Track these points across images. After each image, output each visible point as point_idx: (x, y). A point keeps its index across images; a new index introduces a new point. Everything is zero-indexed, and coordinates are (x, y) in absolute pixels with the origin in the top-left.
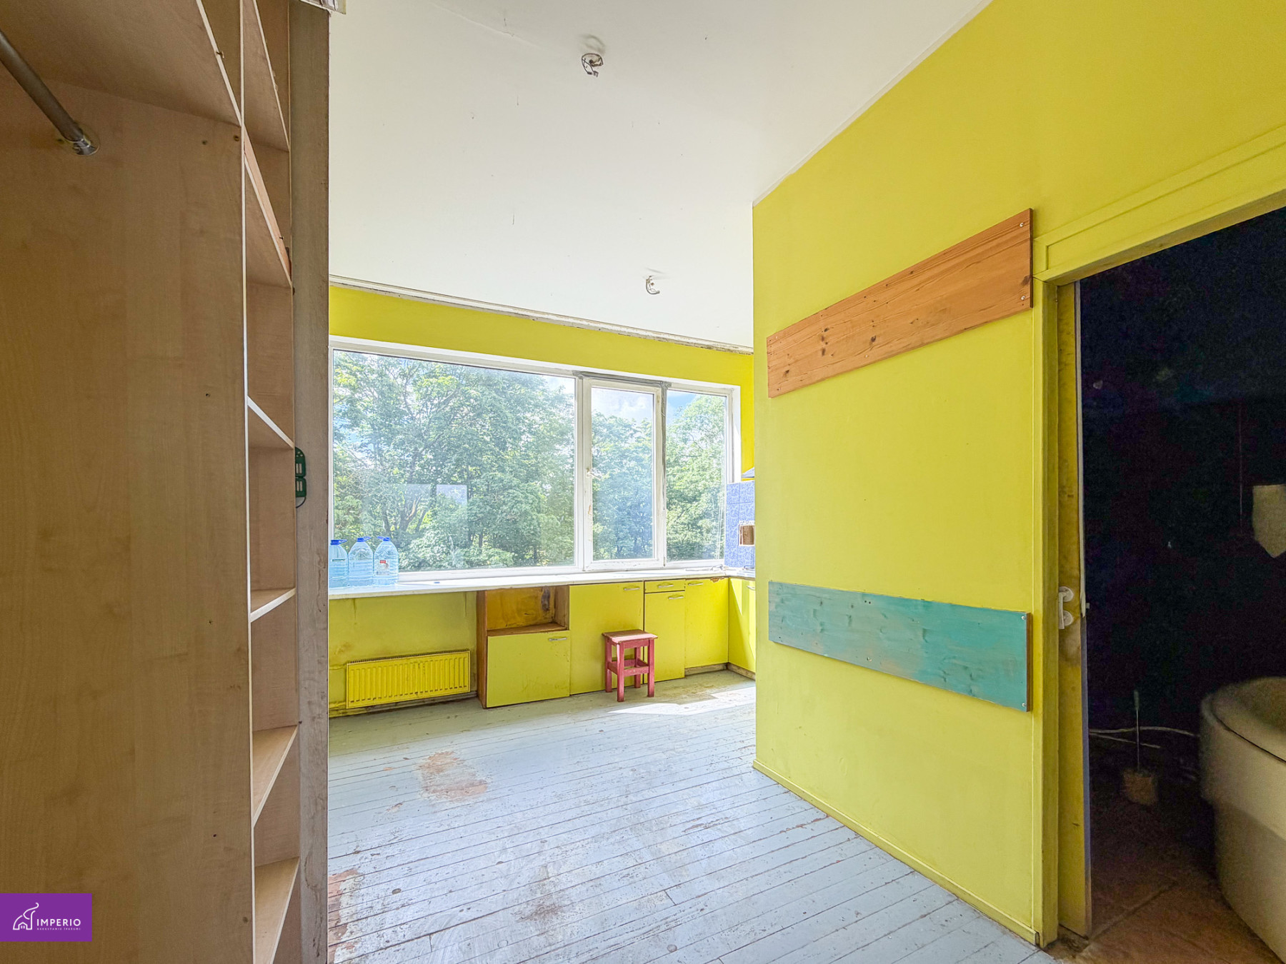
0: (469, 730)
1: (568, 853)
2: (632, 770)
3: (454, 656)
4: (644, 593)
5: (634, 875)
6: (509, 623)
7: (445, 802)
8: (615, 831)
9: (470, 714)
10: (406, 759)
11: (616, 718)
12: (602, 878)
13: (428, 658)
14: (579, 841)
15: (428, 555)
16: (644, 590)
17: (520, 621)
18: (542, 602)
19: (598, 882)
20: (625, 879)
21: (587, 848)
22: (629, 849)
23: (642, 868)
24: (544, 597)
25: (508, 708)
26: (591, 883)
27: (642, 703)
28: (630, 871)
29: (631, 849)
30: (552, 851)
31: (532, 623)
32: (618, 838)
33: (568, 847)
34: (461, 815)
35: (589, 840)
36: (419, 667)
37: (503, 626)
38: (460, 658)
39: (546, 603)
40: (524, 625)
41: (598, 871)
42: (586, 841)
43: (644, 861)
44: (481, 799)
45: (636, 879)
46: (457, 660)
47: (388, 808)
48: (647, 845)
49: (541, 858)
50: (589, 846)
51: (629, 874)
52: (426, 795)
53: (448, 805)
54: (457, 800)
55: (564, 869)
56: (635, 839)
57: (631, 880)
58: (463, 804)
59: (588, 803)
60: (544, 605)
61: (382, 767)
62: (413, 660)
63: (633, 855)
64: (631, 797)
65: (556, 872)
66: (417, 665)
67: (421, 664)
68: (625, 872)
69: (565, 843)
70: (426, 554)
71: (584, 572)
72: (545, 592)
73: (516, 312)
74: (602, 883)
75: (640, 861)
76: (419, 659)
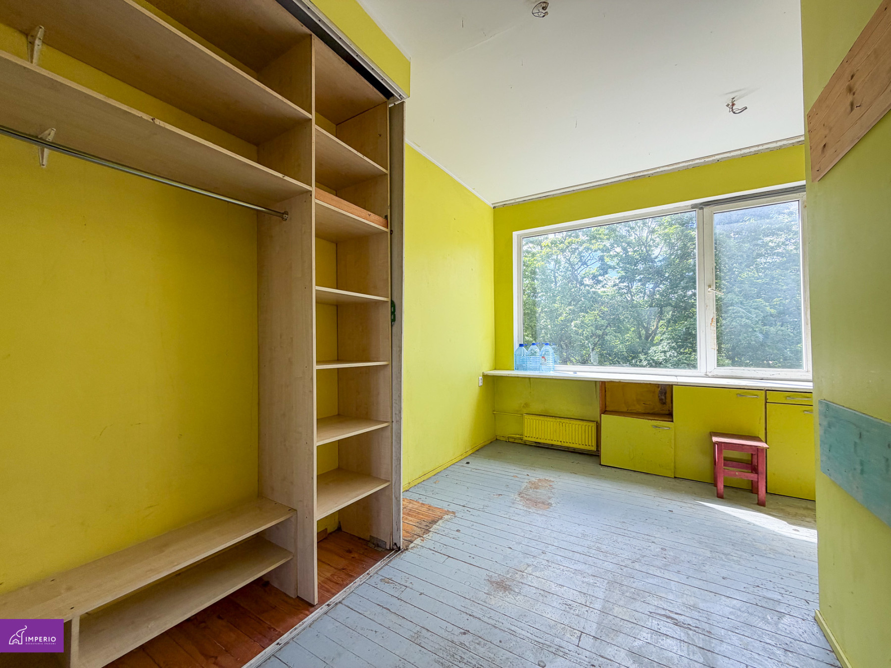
0: (576, 474)
1: (549, 568)
2: (662, 549)
3: (585, 423)
4: (766, 402)
5: (574, 608)
6: (630, 409)
7: (520, 504)
8: (594, 576)
9: (590, 465)
10: (528, 475)
11: (698, 507)
12: (551, 595)
13: (567, 421)
14: (564, 566)
15: (661, 358)
16: (766, 399)
17: (640, 408)
18: (659, 397)
19: (546, 594)
20: (565, 606)
21: (565, 573)
22: (590, 592)
23: (585, 609)
24: (661, 393)
25: (616, 470)
26: (542, 592)
27: (745, 508)
28: (575, 604)
29: (592, 594)
30: (541, 560)
31: (651, 412)
32: (592, 581)
33: (553, 564)
34: (520, 515)
35: (571, 570)
36: (562, 426)
37: (625, 410)
38: (589, 426)
39: (663, 397)
40: (643, 412)
41: (554, 588)
42: (568, 569)
43: (590, 606)
44: (538, 512)
45: (572, 611)
46: (587, 427)
47: (494, 494)
48: (606, 599)
49: (532, 560)
50: (567, 572)
51: (570, 605)
52: (516, 496)
53: (520, 507)
54: (527, 507)
55: (538, 574)
56: (604, 590)
57: (568, 609)
58: (528, 510)
59: (598, 549)
60: (661, 400)
61: (512, 475)
62: (559, 420)
63: (588, 597)
64: (637, 566)
65: (530, 572)
66: (561, 423)
67: (564, 424)
68: (570, 602)
69: (555, 561)
70: (660, 357)
71: (707, 376)
72: (661, 389)
73: (634, 176)
74: (548, 596)
75: (588, 604)
76: (563, 420)
